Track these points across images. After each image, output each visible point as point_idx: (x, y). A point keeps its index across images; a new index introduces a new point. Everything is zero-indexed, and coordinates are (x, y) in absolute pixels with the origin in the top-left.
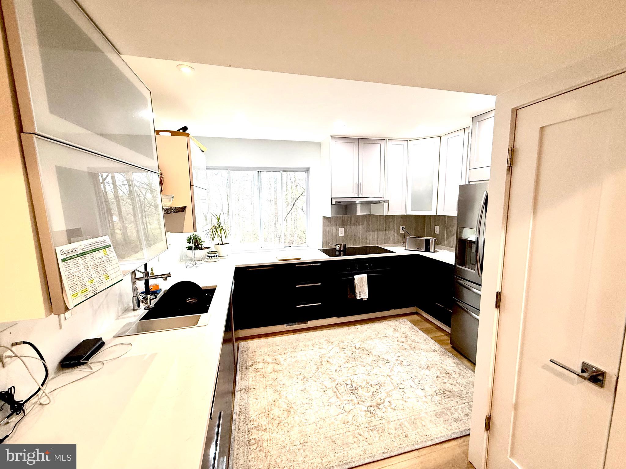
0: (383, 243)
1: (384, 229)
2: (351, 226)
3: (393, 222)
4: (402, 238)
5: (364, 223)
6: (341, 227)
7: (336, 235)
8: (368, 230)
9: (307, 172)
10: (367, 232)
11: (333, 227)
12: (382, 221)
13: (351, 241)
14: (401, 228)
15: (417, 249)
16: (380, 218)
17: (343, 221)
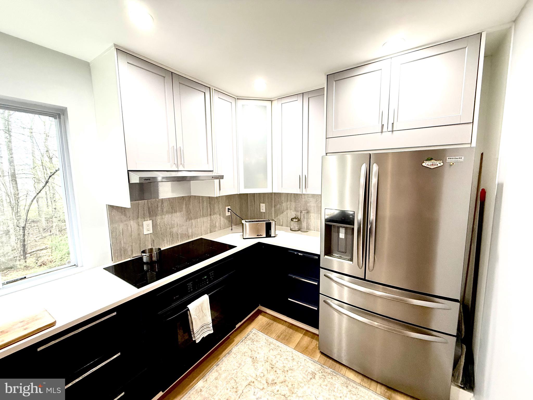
0: (209, 232)
1: (209, 213)
2: (164, 217)
3: (218, 203)
4: (229, 221)
5: (182, 208)
6: (146, 219)
7: (139, 234)
8: (189, 218)
9: (60, 118)
10: (188, 220)
11: (132, 222)
12: (205, 203)
13: (165, 239)
14: (227, 210)
15: (257, 235)
16: (202, 199)
17: (149, 209)
